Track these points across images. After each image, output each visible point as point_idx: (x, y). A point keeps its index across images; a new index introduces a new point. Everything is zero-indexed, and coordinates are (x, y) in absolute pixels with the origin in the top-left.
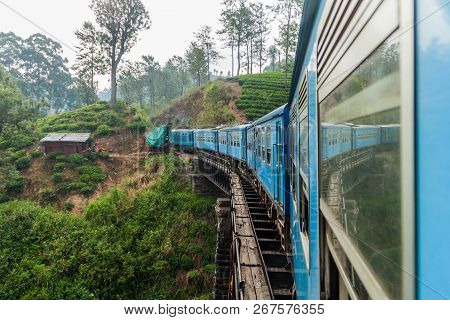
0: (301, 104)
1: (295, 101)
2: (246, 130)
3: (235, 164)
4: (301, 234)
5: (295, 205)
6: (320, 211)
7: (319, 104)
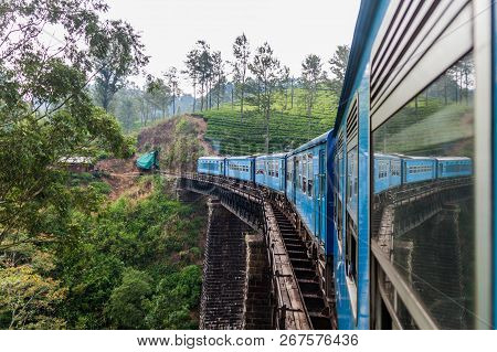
0: (349, 132)
1: (343, 128)
2: (286, 157)
3: (272, 196)
4: (347, 278)
5: (340, 245)
6: (371, 252)
7: (371, 132)
